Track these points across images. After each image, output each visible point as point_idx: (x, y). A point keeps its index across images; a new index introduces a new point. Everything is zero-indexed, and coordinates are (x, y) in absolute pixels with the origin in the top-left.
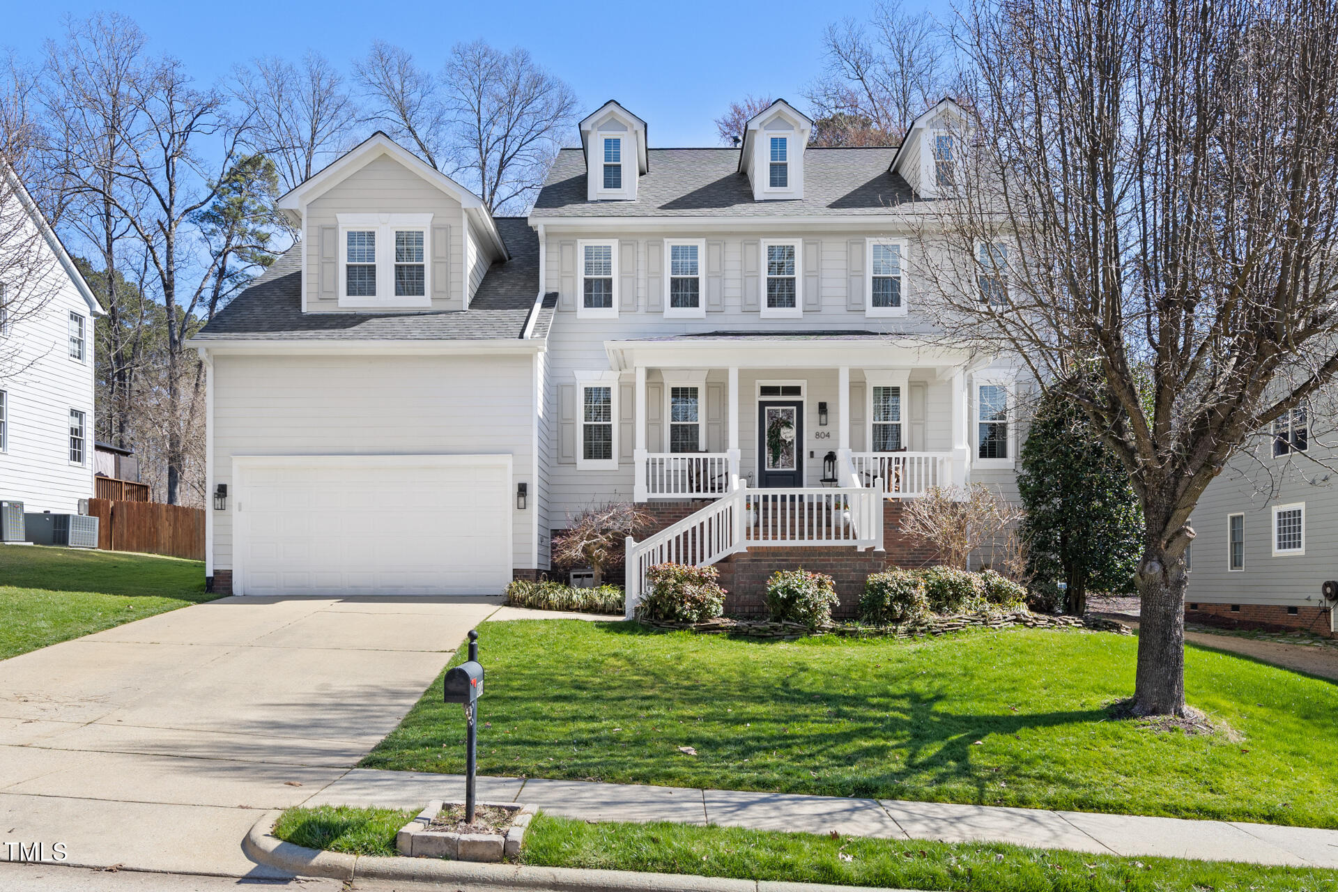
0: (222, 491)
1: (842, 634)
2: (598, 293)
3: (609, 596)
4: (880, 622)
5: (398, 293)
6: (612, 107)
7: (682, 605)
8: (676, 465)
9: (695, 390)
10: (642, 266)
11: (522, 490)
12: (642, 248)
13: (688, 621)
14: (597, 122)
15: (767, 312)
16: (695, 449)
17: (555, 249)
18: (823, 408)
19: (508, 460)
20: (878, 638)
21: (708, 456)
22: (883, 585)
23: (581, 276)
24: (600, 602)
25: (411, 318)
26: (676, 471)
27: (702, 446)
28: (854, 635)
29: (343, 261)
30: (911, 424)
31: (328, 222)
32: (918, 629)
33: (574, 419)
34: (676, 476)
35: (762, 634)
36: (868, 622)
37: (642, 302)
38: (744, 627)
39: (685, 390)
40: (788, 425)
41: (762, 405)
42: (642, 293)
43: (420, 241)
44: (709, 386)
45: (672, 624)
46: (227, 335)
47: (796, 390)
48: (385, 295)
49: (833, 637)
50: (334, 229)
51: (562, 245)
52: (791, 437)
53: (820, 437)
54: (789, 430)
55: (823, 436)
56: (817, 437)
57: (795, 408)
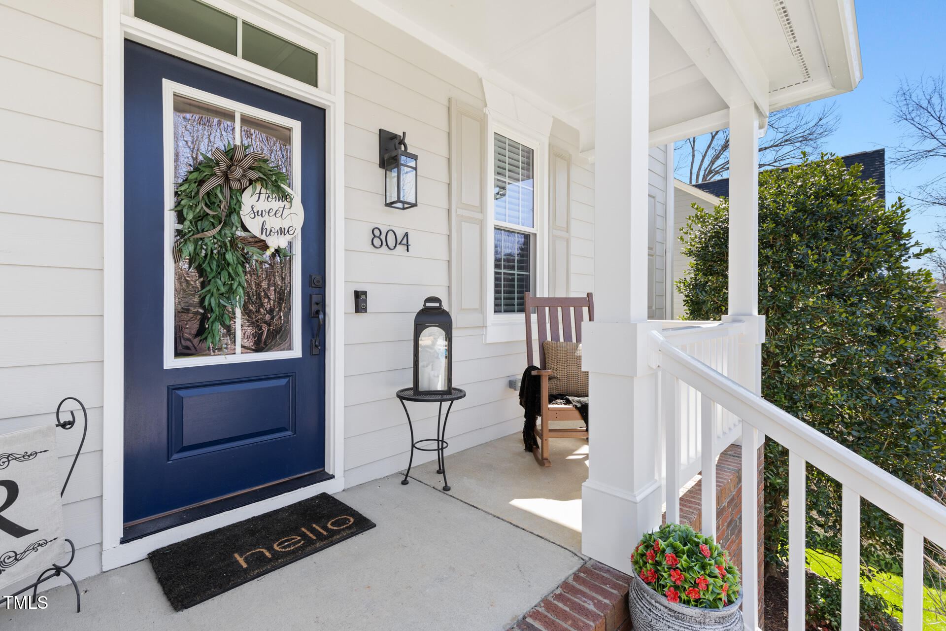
30: (553, 240)
52: (282, 232)
53: (384, 243)
54: (276, 205)
55: (391, 241)
56: (377, 242)
57: (296, 126)
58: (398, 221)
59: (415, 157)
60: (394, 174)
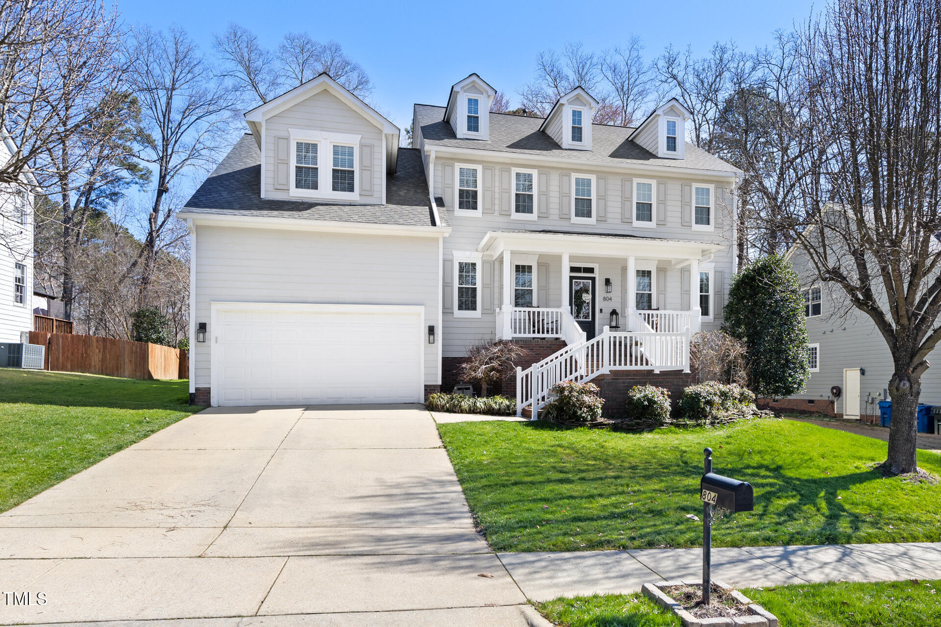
0: (202, 327)
1: (678, 426)
2: (468, 200)
3: (502, 403)
4: (699, 418)
5: (334, 189)
6: (474, 78)
7: (581, 410)
8: (520, 316)
9: (530, 267)
10: (497, 184)
11: (431, 330)
12: (497, 173)
13: (585, 420)
14: (463, 87)
15: (575, 220)
16: (529, 305)
17: (440, 168)
18: (608, 282)
19: (421, 309)
20: (698, 428)
21: (541, 310)
22: (698, 395)
23: (457, 187)
24: (496, 407)
25: (347, 207)
26: (520, 320)
27: (535, 303)
28: (685, 426)
29: (293, 163)
30: (658, 294)
31: (282, 134)
32: (717, 421)
33: (452, 282)
34: (520, 323)
35: (630, 427)
36: (690, 418)
37: (497, 207)
38: (619, 423)
39: (523, 267)
40: (587, 291)
41: (571, 278)
42: (497, 202)
43: (351, 154)
44: (539, 265)
45: (573, 422)
46: (208, 210)
47: (591, 270)
48: (325, 190)
49: (673, 428)
50: (287, 139)
51: (445, 166)
52: (588, 299)
55: (608, 299)
56: (605, 300)
58: (609, 295)
59: (613, 283)
60: (608, 286)
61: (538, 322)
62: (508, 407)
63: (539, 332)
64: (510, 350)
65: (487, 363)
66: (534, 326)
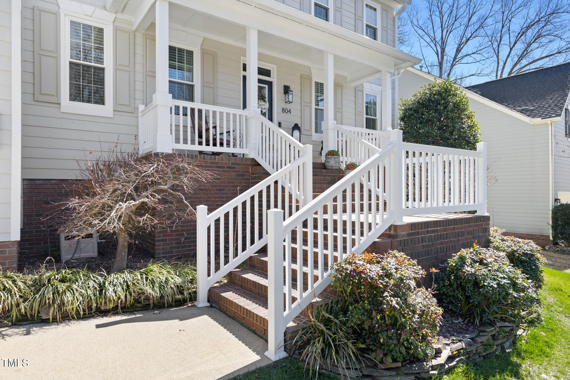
9: (190, 52)
33: (57, 51)
39: (181, 50)
40: (263, 98)
44: (204, 52)
47: (267, 73)
52: (265, 109)
53: (285, 111)
54: (264, 103)
55: (287, 112)
56: (283, 111)
57: (267, 86)
58: (288, 106)
59: (292, 91)
60: (287, 95)
61: (207, 130)
62: (180, 289)
63: (208, 144)
64: (178, 171)
65: (131, 197)
66: (200, 136)
